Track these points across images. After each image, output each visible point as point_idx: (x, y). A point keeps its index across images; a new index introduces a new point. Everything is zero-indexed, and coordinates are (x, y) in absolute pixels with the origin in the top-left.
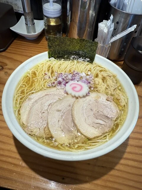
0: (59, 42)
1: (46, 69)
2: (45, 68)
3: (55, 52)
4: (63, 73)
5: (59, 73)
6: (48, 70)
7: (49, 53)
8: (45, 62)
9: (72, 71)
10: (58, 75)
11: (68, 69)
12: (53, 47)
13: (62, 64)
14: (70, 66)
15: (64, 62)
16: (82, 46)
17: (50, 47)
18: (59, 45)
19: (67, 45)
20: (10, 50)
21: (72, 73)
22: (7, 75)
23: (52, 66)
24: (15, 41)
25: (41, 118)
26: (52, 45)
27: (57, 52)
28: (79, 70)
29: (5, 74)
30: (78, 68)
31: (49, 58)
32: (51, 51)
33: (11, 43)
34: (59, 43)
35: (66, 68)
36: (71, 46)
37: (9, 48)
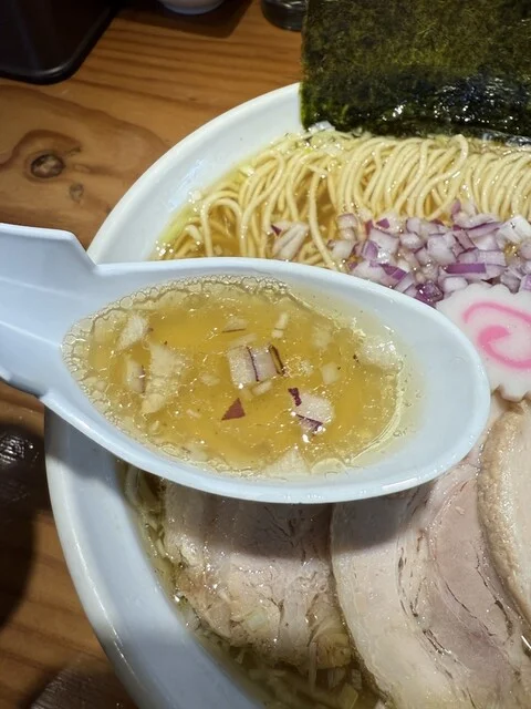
0: (370, 24)
1: (289, 193)
2: (283, 189)
3: (342, 87)
4: (392, 217)
5: (367, 215)
6: (302, 203)
7: (306, 95)
8: (283, 148)
9: (445, 206)
10: (361, 229)
11: (417, 194)
12: (334, 55)
13: (377, 160)
14: (431, 172)
15: (392, 148)
16: (511, 50)
17: (313, 56)
18: (368, 43)
19: (416, 40)
20: (92, 70)
21: (443, 216)
22: (82, 202)
23: (319, 172)
24: (116, 24)
25: (288, 531)
26: (327, 47)
27: (354, 83)
28: (485, 200)
29: (73, 197)
30: (476, 183)
31: (308, 123)
32: (316, 78)
33: (98, 36)
34: (369, 29)
35: (405, 185)
36: (441, 46)
37: (88, 62)
